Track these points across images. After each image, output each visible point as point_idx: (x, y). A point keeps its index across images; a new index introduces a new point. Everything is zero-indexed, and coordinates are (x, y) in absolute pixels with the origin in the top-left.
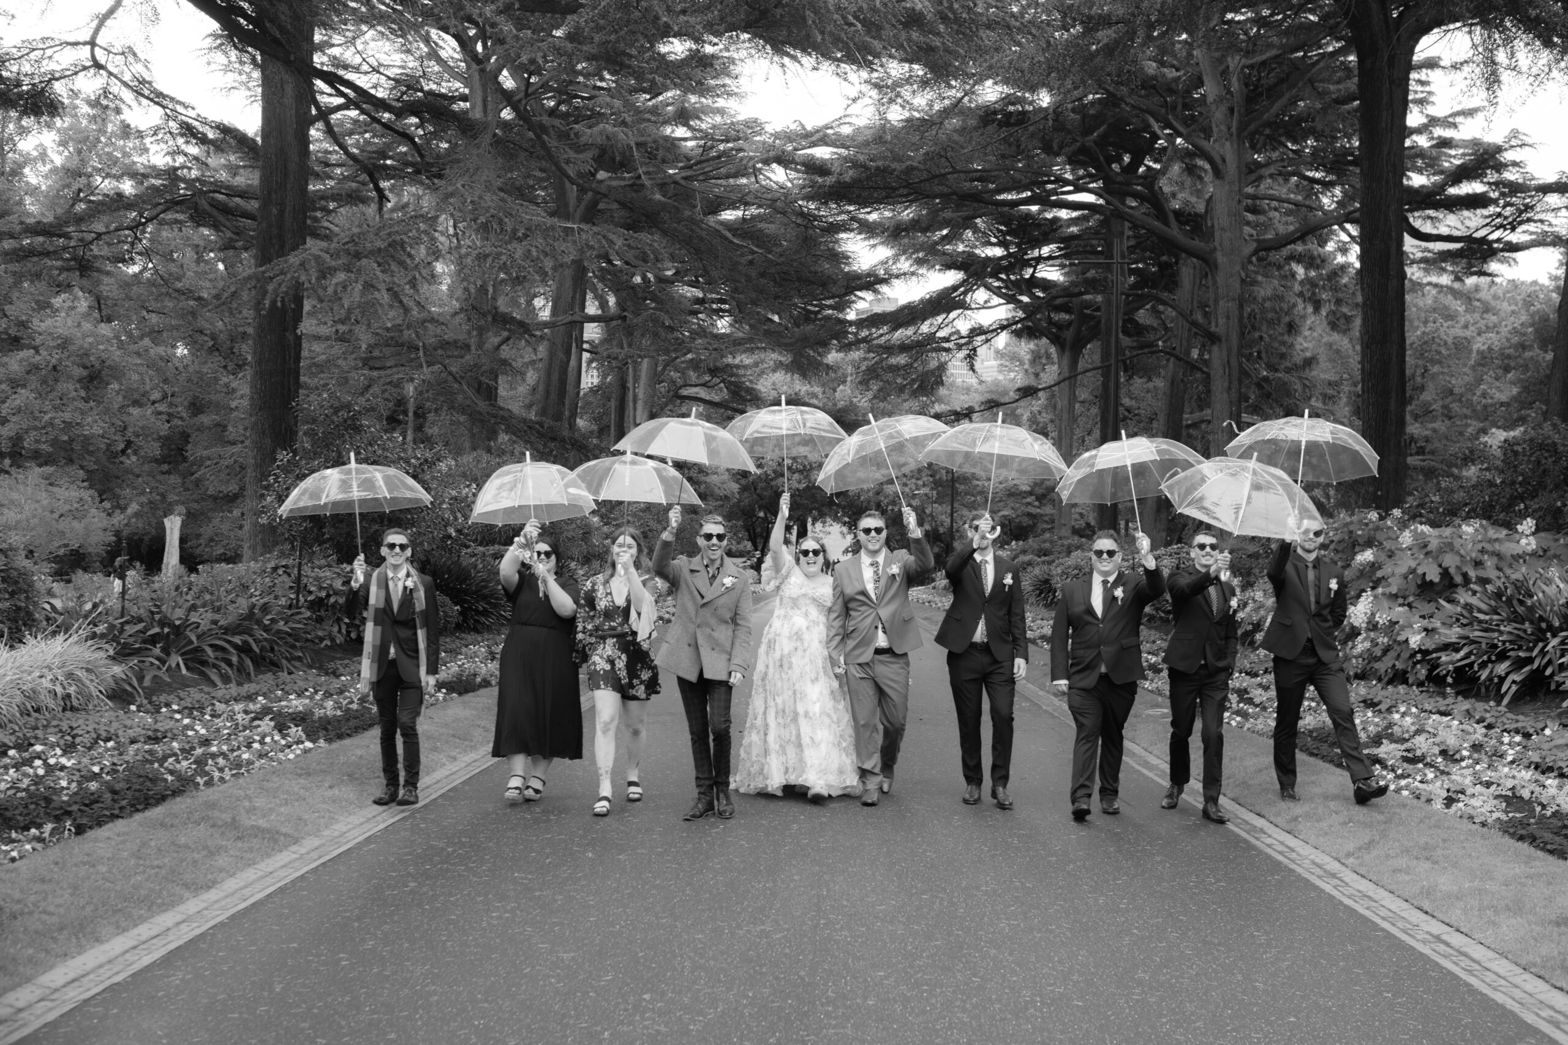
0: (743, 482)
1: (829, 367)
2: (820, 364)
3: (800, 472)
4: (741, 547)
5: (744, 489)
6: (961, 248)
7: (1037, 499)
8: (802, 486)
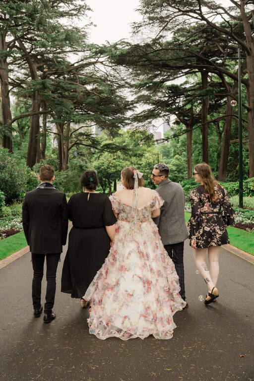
0: (98, 170)
1: (120, 134)
2: (118, 133)
3: (114, 167)
4: (99, 188)
5: (98, 172)
6: (157, 98)
7: (178, 172)
8: (114, 171)
